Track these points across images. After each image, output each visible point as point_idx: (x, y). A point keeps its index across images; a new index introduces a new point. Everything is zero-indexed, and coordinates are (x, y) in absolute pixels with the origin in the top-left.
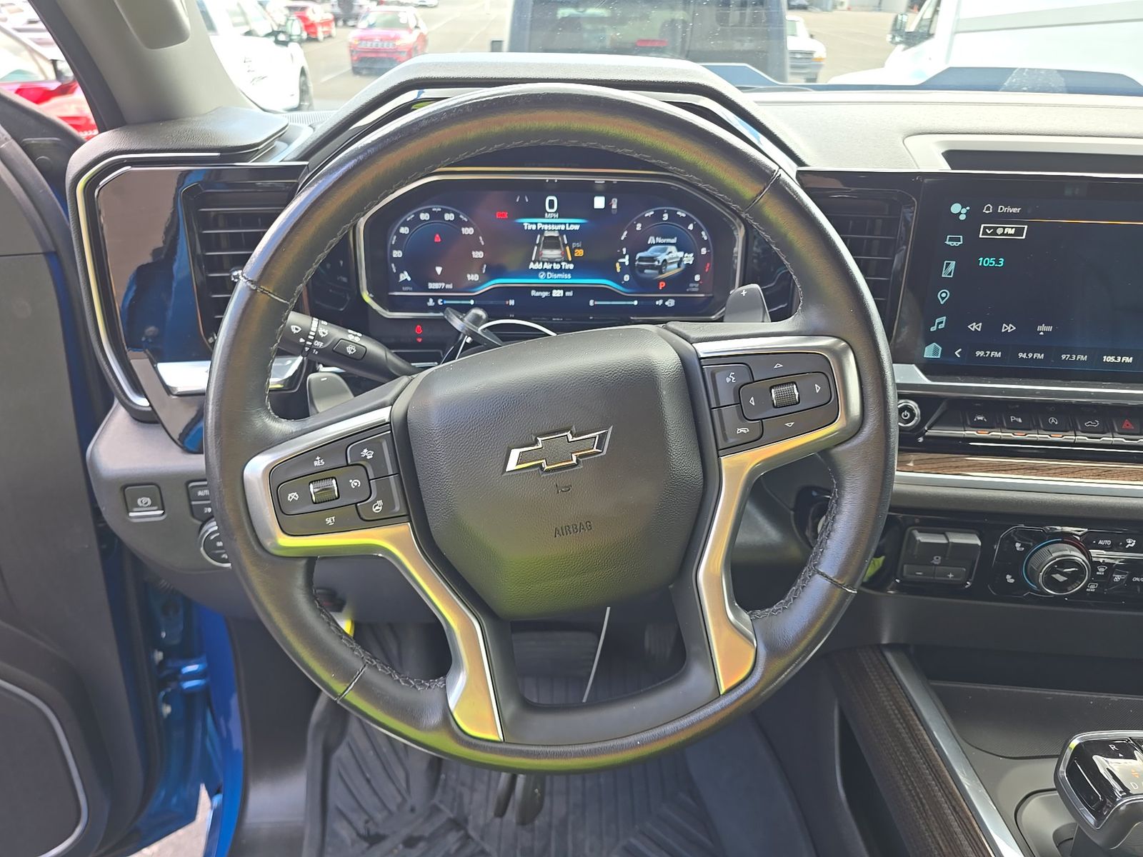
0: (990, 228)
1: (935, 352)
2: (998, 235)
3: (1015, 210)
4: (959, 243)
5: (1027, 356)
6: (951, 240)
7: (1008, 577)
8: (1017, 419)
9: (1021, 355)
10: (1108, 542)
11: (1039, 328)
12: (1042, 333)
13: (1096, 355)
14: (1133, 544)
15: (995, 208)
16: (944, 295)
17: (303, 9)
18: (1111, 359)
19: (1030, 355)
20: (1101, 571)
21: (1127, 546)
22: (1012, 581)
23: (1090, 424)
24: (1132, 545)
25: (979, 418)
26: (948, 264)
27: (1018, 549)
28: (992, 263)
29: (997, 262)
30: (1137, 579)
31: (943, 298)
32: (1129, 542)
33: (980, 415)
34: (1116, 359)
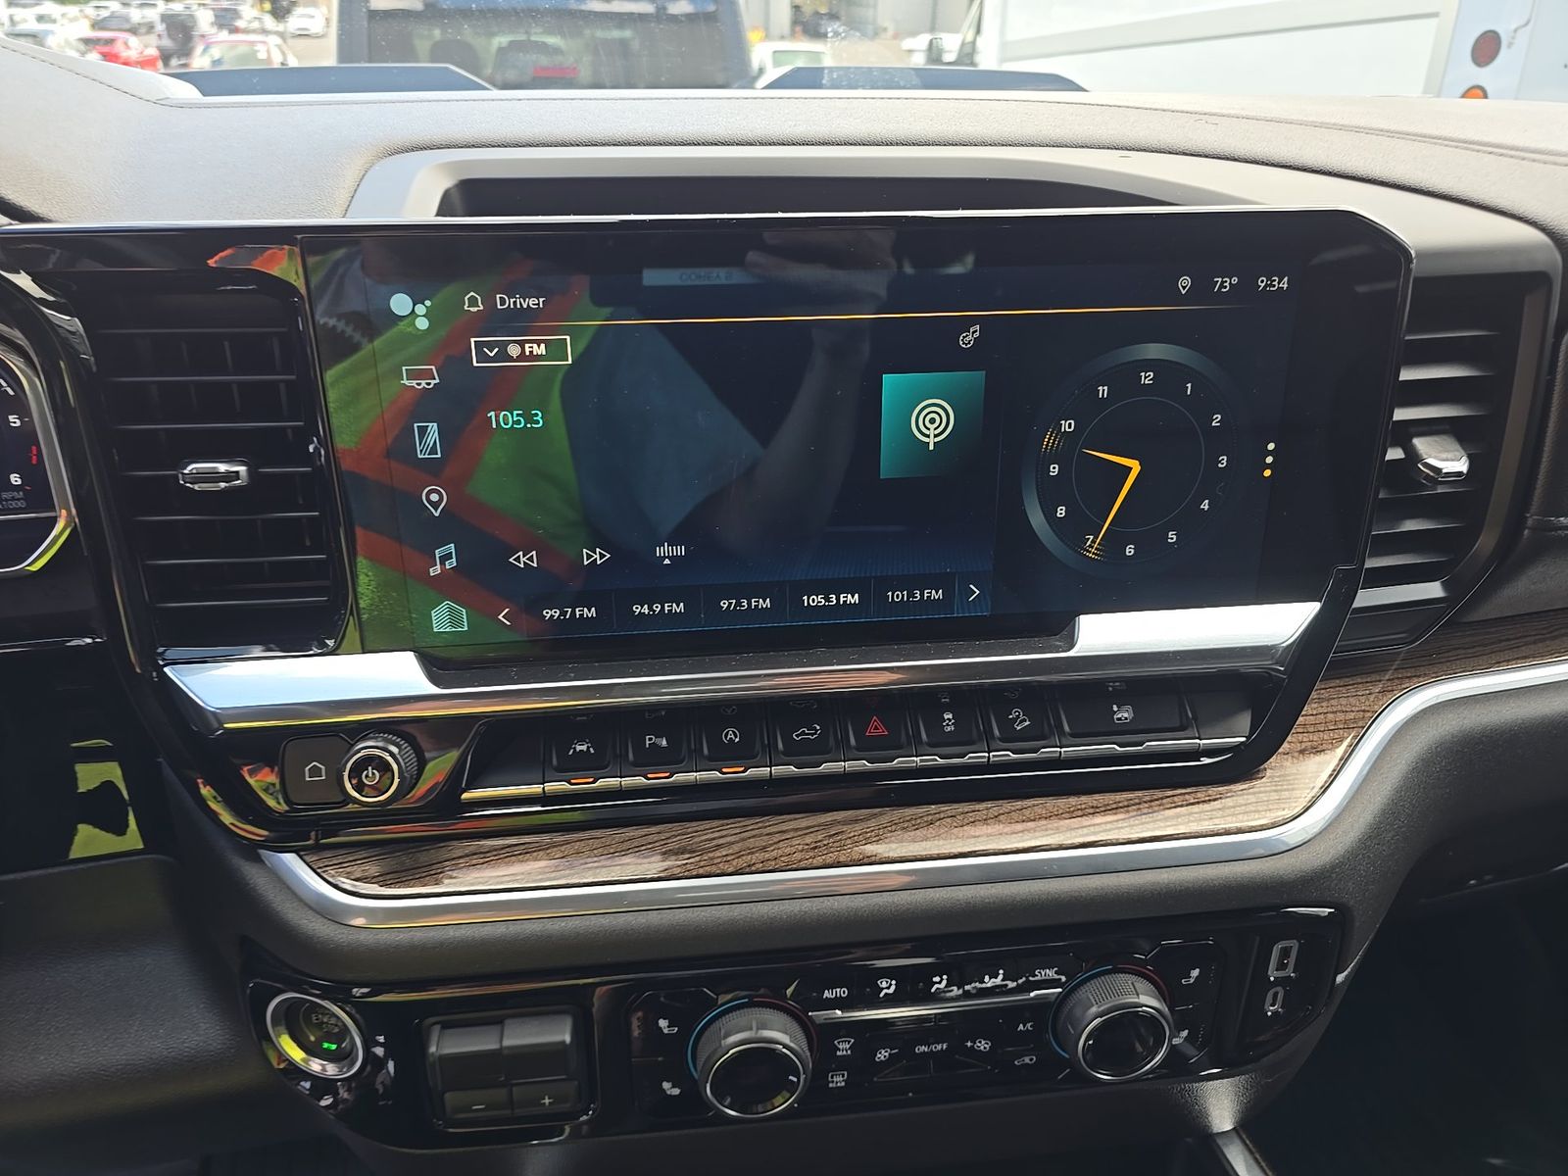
0: (491, 346)
1: (455, 620)
2: (511, 359)
3: (532, 302)
4: (433, 382)
5: (650, 608)
6: (412, 375)
7: (666, 1085)
8: (658, 741)
9: (637, 609)
10: (843, 992)
11: (659, 552)
12: (667, 561)
13: (787, 595)
14: (893, 988)
15: (489, 301)
16: (434, 497)
17: (110, 41)
18: (818, 600)
19: (657, 608)
20: (844, 1048)
21: (882, 995)
22: (676, 1091)
23: (803, 733)
24: (891, 990)
25: (579, 748)
26: (423, 431)
27: (666, 1031)
28: (519, 422)
29: (529, 419)
30: (924, 1049)
31: (435, 505)
32: (884, 985)
33: (581, 741)
34: (827, 599)
